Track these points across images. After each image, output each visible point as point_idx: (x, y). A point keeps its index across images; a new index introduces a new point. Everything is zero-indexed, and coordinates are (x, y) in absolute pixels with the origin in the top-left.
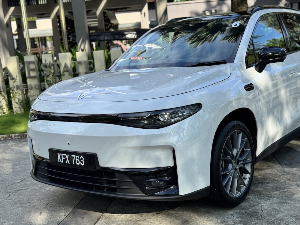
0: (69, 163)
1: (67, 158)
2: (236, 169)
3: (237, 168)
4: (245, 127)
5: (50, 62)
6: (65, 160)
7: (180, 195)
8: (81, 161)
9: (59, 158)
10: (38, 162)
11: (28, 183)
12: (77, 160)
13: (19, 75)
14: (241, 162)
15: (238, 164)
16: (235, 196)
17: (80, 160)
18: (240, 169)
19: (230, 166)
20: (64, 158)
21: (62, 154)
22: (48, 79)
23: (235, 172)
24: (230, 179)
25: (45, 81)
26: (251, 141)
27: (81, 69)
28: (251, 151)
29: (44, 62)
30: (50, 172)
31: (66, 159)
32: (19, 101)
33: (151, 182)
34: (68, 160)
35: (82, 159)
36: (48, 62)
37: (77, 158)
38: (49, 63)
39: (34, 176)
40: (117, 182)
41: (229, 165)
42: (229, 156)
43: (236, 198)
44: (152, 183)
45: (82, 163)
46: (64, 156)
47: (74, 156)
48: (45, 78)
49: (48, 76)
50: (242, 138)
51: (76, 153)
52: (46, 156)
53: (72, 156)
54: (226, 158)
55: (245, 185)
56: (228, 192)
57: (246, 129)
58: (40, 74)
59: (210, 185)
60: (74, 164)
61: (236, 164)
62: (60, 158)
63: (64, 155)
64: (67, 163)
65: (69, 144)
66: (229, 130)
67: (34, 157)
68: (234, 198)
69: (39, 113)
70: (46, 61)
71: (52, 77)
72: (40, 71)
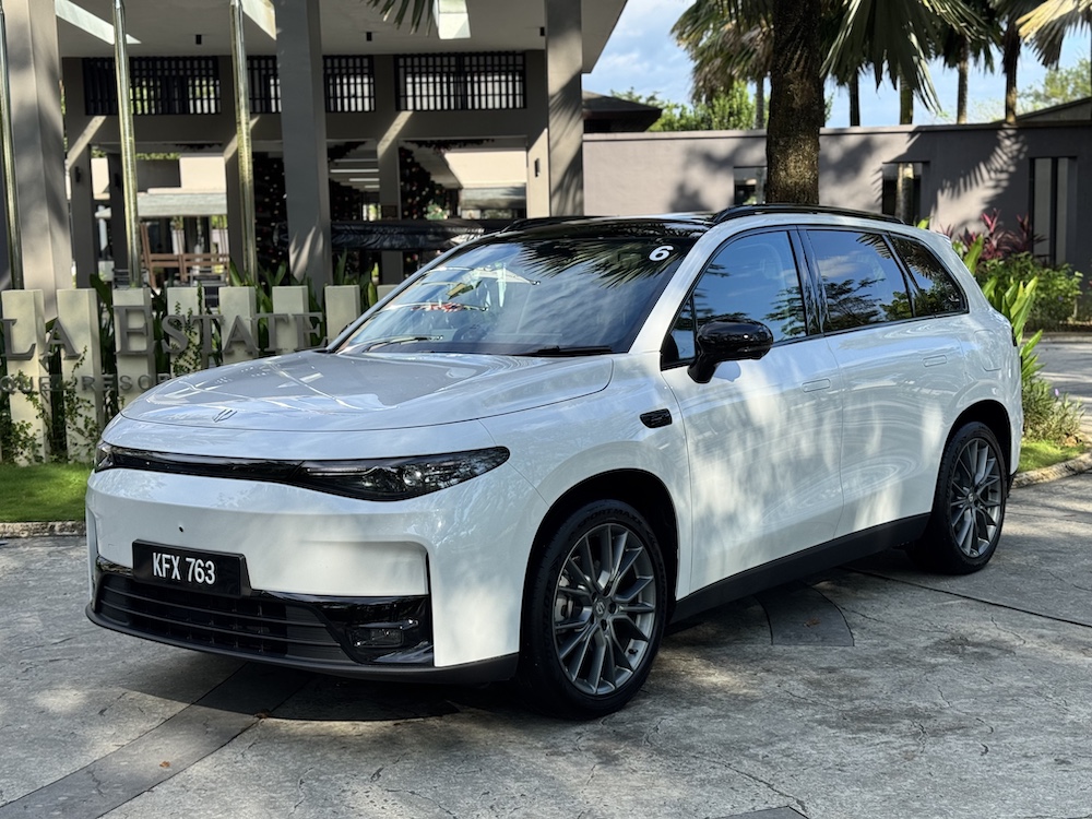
0: (179, 578)
1: (176, 564)
2: (604, 624)
3: (609, 620)
4: (639, 517)
5: (191, 313)
6: (170, 571)
7: (436, 665)
8: (206, 574)
9: (156, 565)
10: (107, 577)
11: (82, 645)
12: (197, 570)
13: (93, 347)
14: (621, 608)
15: (612, 612)
16: (595, 689)
17: (206, 569)
18: (616, 623)
19: (587, 611)
20: (168, 566)
21: (165, 556)
22: (181, 362)
23: (601, 630)
24: (581, 644)
25: (172, 367)
26: (654, 557)
27: (286, 338)
28: (654, 584)
29: (171, 311)
30: (134, 604)
31: (172, 565)
32: (86, 427)
33: (369, 629)
34: (176, 571)
35: (210, 568)
36: (184, 312)
37: (199, 566)
38: (187, 315)
39: (93, 615)
40: (289, 629)
41: (585, 609)
42: (582, 587)
43: (596, 696)
44: (373, 633)
45: (210, 579)
46: (169, 561)
47: (193, 560)
48: (173, 360)
49: (182, 354)
50: (628, 545)
51: (198, 554)
52: (126, 560)
53: (188, 559)
54: (578, 591)
55: (630, 668)
56: (574, 678)
57: (639, 523)
58: (159, 347)
59: (518, 650)
60: (190, 579)
61: (607, 611)
62: (159, 567)
63: (168, 556)
64: (173, 577)
65: (181, 529)
66: (585, 521)
67: (99, 566)
68: (593, 695)
69: (119, 451)
70: (178, 307)
71: (194, 357)
72: (159, 336)
